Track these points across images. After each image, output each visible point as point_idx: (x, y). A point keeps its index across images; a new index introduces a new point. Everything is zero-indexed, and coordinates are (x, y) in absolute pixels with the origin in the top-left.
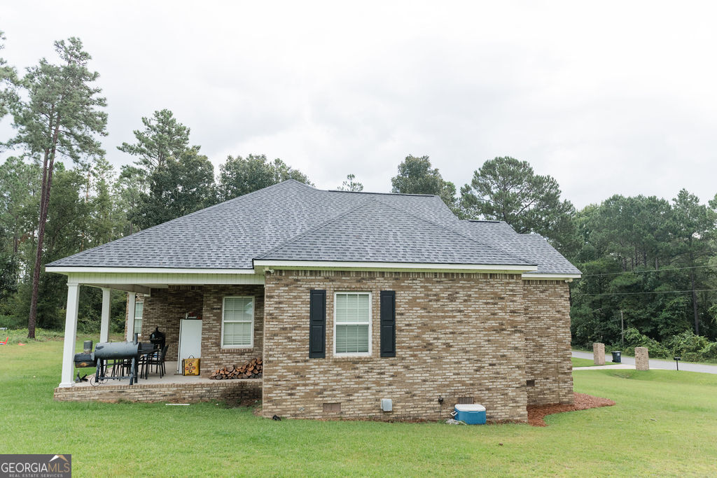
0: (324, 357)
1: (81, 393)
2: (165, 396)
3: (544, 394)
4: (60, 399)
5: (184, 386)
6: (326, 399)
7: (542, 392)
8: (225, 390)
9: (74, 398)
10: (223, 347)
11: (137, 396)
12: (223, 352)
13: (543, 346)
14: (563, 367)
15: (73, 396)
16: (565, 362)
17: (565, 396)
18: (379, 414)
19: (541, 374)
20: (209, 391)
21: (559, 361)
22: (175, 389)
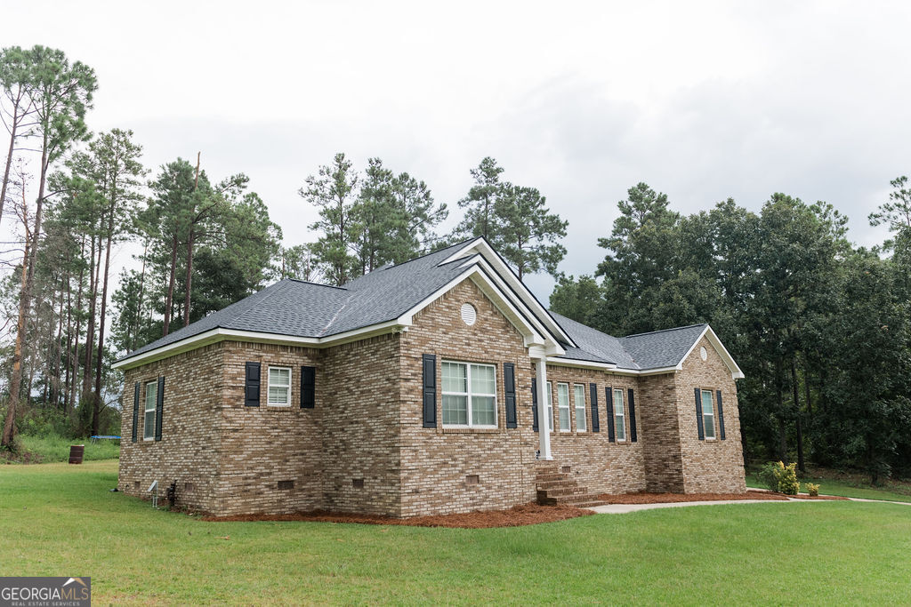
3: (372, 500)
6: (136, 478)
7: (369, 498)
13: (373, 430)
14: (390, 462)
16: (393, 454)
17: (391, 505)
19: (369, 471)
21: (387, 452)
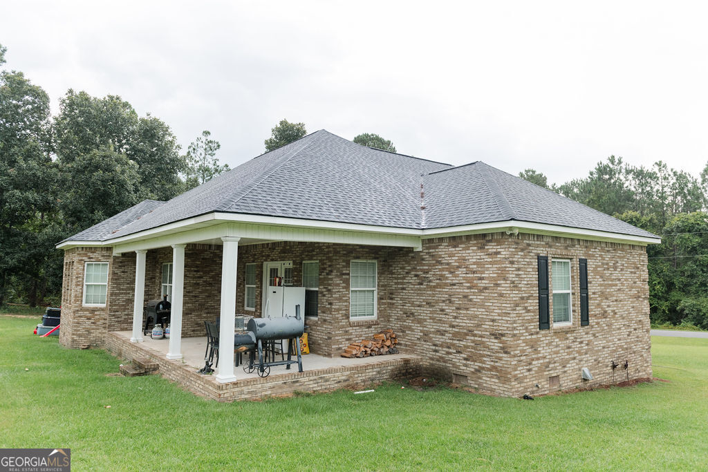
0: (549, 328)
1: (251, 388)
2: (339, 382)
4: (227, 398)
5: (356, 368)
6: (551, 372)
8: (392, 370)
9: (243, 396)
10: (352, 319)
11: (311, 386)
12: (350, 325)
15: (242, 393)
18: (581, 384)
20: (379, 372)
22: (348, 373)
